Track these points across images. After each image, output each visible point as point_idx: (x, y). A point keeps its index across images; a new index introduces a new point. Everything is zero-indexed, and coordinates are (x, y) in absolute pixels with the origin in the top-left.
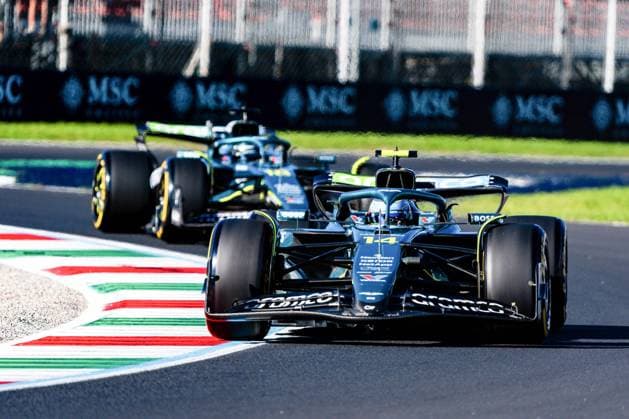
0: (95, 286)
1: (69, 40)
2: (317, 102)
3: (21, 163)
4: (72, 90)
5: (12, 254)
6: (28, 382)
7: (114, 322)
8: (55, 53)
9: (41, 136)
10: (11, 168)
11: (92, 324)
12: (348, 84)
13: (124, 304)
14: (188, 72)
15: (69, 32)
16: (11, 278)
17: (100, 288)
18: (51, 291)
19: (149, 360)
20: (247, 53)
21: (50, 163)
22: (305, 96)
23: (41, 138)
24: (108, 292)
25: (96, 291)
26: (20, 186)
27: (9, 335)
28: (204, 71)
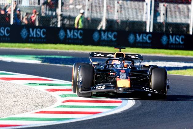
0: (60, 95)
1: (61, 18)
2: (139, 38)
3: (44, 56)
4: (62, 34)
5: (35, 85)
6: (32, 125)
7: (64, 106)
8: (57, 22)
9: (52, 48)
10: (40, 58)
11: (57, 107)
12: (150, 33)
13: (68, 101)
14: (99, 28)
15: (61, 15)
16: (34, 92)
17: (62, 96)
18: (46, 97)
19: (73, 119)
20: (118, 23)
21: (53, 57)
22: (136, 37)
23: (52, 49)
24: (64, 97)
25: (60, 97)
26: (42, 64)
27: (30, 110)
28: (104, 28)
